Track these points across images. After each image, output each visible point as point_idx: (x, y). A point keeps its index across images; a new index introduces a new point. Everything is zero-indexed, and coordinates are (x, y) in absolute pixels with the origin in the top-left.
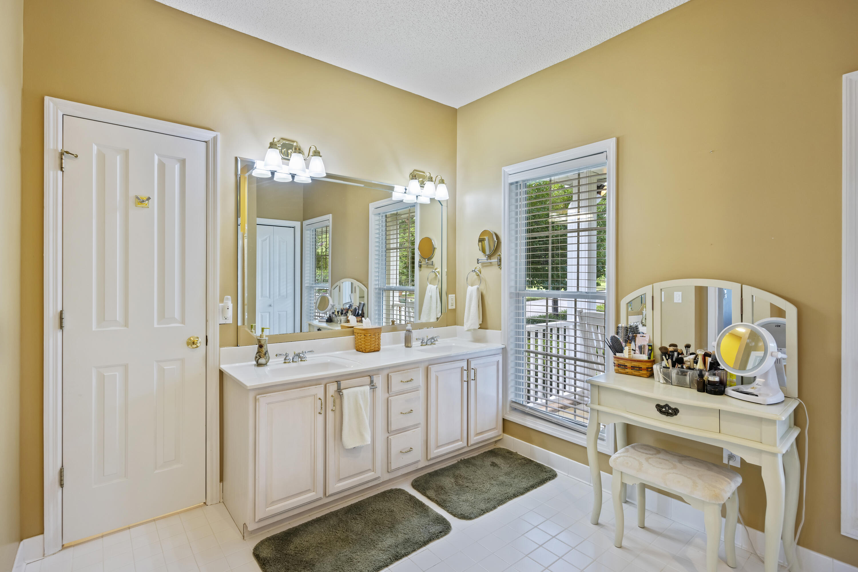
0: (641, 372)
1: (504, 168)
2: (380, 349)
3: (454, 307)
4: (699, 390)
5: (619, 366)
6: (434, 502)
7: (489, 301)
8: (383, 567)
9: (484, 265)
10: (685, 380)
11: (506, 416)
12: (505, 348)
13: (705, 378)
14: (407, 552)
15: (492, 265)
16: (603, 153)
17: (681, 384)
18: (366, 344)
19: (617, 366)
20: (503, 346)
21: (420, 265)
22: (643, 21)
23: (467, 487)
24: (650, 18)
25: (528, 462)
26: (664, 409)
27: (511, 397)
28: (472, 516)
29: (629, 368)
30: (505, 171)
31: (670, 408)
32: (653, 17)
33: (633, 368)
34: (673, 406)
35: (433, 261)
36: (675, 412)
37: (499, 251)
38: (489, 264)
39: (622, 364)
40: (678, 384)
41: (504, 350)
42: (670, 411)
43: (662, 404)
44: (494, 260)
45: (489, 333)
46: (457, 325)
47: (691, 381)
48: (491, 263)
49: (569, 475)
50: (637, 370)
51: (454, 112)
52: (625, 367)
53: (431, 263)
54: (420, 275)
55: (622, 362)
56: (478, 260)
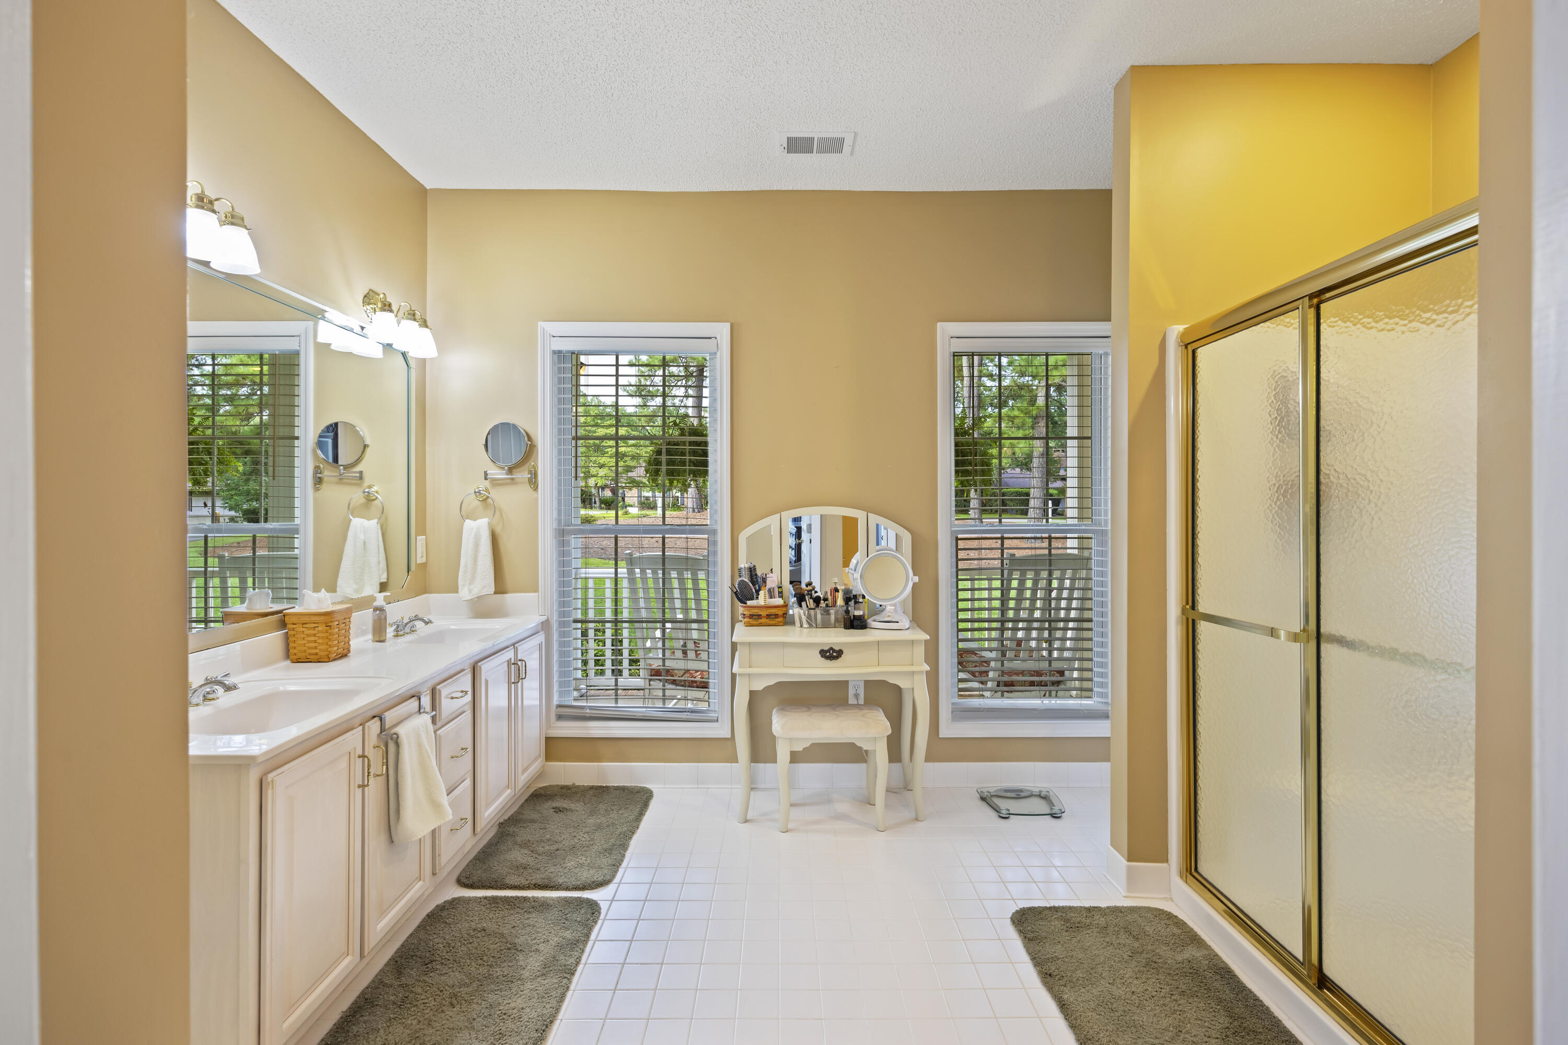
0: (777, 620)
1: (541, 324)
2: (349, 651)
3: (424, 560)
4: (846, 628)
5: (751, 616)
6: (532, 889)
7: (508, 545)
8: (566, 992)
9: (496, 483)
10: (829, 620)
11: (549, 731)
12: (547, 621)
13: (851, 614)
14: (577, 958)
15: (516, 483)
16: (710, 338)
17: (826, 625)
18: (329, 643)
19: (748, 617)
20: (544, 618)
21: (319, 478)
22: (763, 189)
23: (558, 850)
24: (772, 189)
25: (600, 791)
26: (828, 654)
27: (556, 700)
28: (608, 877)
29: (764, 617)
30: (544, 328)
31: (834, 651)
32: (775, 189)
33: (768, 616)
34: (837, 648)
35: (361, 473)
36: (840, 653)
37: (532, 459)
38: (509, 481)
39: (755, 614)
40: (822, 625)
41: (545, 626)
42: (835, 654)
43: (826, 648)
44: (523, 475)
45: (510, 598)
46: (430, 593)
47: (837, 620)
48: (512, 479)
49: (666, 786)
50: (774, 618)
51: (422, 193)
52: (759, 616)
53: (358, 475)
54: (315, 499)
55: (755, 611)
56: (486, 474)
